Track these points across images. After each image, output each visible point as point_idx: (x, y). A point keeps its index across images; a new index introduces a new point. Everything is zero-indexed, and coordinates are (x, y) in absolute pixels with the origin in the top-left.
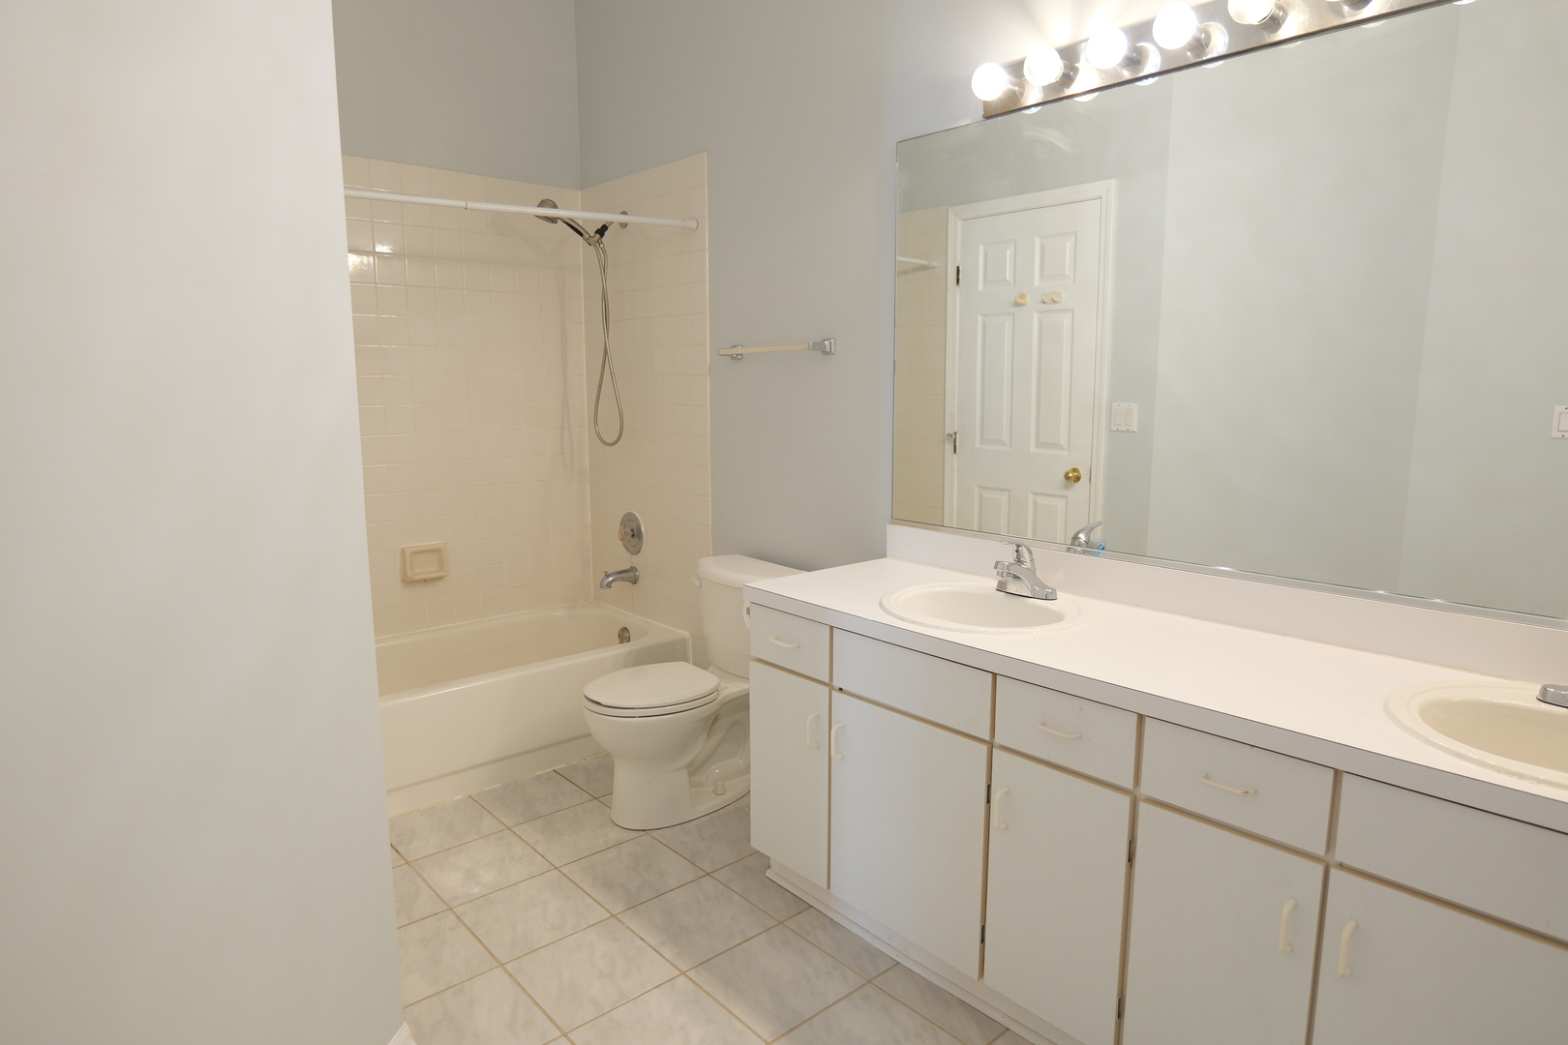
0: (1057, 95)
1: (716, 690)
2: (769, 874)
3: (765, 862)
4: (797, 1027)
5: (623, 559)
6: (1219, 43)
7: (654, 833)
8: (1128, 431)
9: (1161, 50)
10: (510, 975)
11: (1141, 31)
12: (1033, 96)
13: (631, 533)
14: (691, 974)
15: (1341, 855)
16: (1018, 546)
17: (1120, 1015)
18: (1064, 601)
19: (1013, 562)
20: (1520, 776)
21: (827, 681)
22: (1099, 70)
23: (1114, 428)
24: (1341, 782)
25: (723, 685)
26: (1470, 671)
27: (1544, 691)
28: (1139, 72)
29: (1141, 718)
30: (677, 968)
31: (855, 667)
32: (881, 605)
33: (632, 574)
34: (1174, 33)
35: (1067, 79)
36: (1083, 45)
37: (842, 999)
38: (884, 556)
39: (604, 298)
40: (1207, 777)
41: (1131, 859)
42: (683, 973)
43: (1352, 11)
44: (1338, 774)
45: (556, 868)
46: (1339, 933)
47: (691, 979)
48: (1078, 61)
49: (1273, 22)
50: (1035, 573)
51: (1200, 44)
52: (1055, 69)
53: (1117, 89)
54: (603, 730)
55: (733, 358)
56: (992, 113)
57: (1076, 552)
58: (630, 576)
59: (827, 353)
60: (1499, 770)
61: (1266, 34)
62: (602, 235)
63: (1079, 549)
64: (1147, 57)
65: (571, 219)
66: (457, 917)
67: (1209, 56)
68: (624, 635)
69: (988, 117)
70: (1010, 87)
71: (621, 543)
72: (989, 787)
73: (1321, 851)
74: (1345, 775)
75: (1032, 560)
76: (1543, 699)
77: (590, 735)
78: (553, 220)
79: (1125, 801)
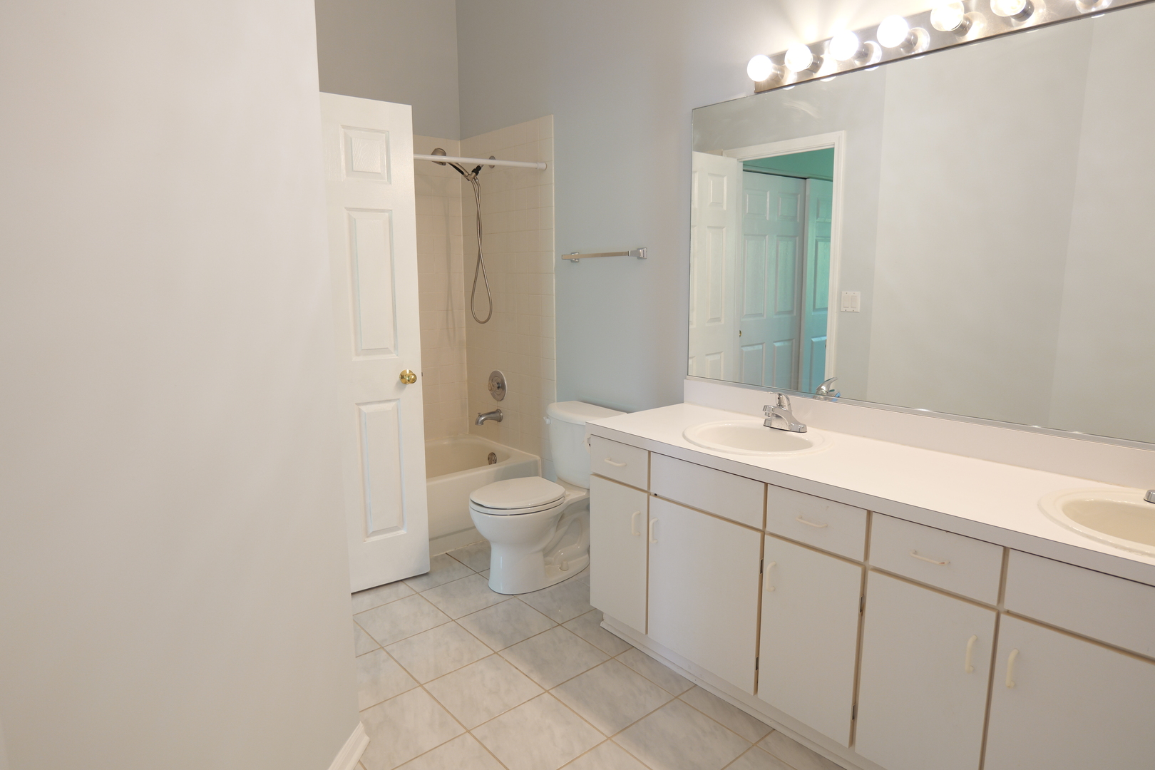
0: (807, 78)
1: (563, 496)
2: (602, 624)
3: (599, 616)
4: (627, 727)
5: (492, 405)
6: (924, 43)
7: (520, 597)
8: (853, 311)
9: (882, 47)
10: (428, 692)
11: (869, 33)
12: (790, 78)
13: (497, 386)
14: (553, 692)
15: (1008, 605)
16: (780, 395)
17: (854, 717)
18: (812, 434)
19: (776, 406)
20: (1130, 550)
21: (646, 489)
22: (838, 61)
23: (843, 309)
24: (1008, 555)
25: (567, 493)
26: (1098, 481)
27: (1149, 494)
28: (867, 62)
29: (869, 513)
30: (543, 688)
31: (666, 479)
32: (684, 436)
33: (498, 415)
34: (892, 36)
35: (815, 66)
36: (827, 43)
37: (658, 708)
38: (682, 402)
39: (478, 217)
40: (916, 553)
41: (862, 610)
42: (547, 691)
43: (1018, 22)
44: (1006, 550)
45: (453, 620)
46: (1007, 657)
47: (553, 695)
48: (822, 53)
49: (963, 29)
50: (791, 414)
51: (910, 44)
52: (807, 60)
53: (850, 74)
54: (484, 524)
55: (572, 261)
56: (760, 90)
57: (819, 399)
58: (496, 416)
59: (641, 258)
60: (1116, 546)
61: (957, 37)
62: (477, 173)
63: (822, 397)
64: (872, 52)
65: (457, 164)
66: (388, 653)
67: (916, 52)
68: (492, 459)
69: (758, 92)
70: (774, 71)
71: (489, 392)
72: (762, 562)
73: (994, 603)
74: (1011, 551)
75: (789, 405)
76: (1149, 499)
77: (474, 527)
78: (443, 163)
79: (859, 570)
